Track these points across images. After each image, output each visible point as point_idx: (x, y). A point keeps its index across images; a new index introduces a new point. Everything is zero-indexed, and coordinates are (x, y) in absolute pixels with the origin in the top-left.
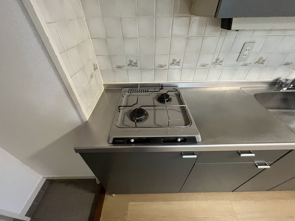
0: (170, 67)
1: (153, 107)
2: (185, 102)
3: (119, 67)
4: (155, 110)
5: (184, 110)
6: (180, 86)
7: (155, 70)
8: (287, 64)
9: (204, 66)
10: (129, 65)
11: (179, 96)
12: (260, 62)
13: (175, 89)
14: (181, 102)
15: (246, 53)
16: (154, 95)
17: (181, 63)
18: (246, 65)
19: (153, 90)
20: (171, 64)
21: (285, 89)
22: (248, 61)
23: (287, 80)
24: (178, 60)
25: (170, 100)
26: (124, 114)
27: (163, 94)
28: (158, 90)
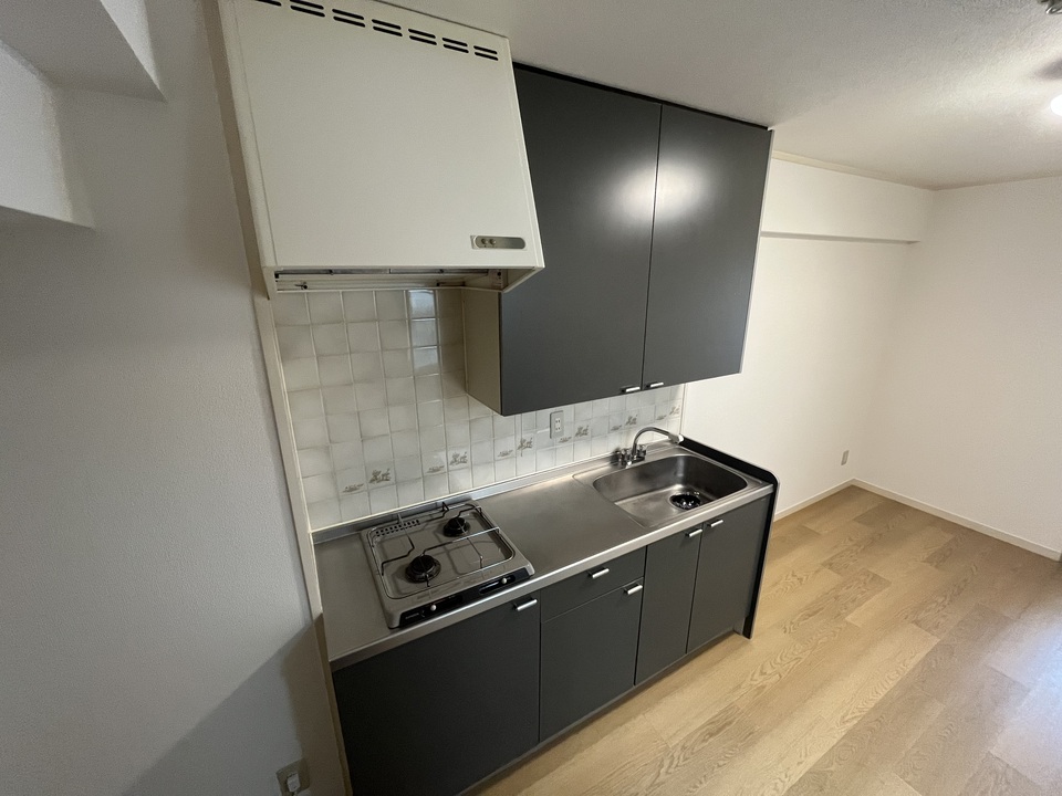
0: (451, 467)
1: (440, 549)
2: (493, 522)
3: (351, 489)
4: (448, 552)
5: (495, 536)
6: (475, 497)
7: (424, 478)
8: (616, 429)
9: (507, 454)
10: (372, 481)
11: (479, 515)
12: (582, 433)
13: (467, 503)
14: (486, 524)
15: (558, 425)
16: (434, 525)
17: (468, 458)
18: (565, 441)
19: (429, 518)
20: (452, 463)
21: (629, 463)
22: (566, 435)
23: (625, 450)
24: (462, 454)
25: (467, 527)
26: (394, 577)
27: (452, 521)
28: (441, 514)
